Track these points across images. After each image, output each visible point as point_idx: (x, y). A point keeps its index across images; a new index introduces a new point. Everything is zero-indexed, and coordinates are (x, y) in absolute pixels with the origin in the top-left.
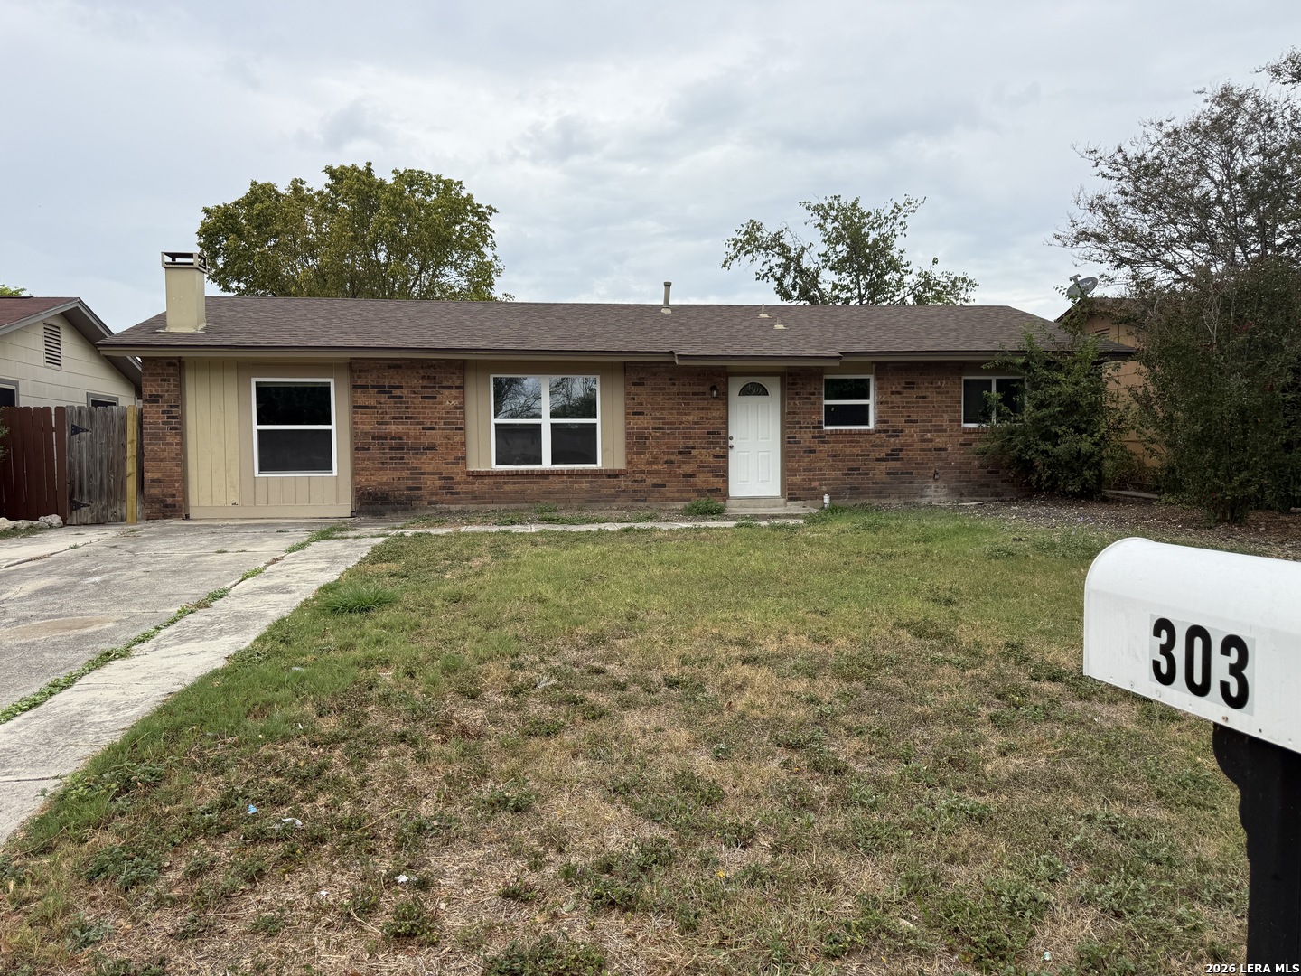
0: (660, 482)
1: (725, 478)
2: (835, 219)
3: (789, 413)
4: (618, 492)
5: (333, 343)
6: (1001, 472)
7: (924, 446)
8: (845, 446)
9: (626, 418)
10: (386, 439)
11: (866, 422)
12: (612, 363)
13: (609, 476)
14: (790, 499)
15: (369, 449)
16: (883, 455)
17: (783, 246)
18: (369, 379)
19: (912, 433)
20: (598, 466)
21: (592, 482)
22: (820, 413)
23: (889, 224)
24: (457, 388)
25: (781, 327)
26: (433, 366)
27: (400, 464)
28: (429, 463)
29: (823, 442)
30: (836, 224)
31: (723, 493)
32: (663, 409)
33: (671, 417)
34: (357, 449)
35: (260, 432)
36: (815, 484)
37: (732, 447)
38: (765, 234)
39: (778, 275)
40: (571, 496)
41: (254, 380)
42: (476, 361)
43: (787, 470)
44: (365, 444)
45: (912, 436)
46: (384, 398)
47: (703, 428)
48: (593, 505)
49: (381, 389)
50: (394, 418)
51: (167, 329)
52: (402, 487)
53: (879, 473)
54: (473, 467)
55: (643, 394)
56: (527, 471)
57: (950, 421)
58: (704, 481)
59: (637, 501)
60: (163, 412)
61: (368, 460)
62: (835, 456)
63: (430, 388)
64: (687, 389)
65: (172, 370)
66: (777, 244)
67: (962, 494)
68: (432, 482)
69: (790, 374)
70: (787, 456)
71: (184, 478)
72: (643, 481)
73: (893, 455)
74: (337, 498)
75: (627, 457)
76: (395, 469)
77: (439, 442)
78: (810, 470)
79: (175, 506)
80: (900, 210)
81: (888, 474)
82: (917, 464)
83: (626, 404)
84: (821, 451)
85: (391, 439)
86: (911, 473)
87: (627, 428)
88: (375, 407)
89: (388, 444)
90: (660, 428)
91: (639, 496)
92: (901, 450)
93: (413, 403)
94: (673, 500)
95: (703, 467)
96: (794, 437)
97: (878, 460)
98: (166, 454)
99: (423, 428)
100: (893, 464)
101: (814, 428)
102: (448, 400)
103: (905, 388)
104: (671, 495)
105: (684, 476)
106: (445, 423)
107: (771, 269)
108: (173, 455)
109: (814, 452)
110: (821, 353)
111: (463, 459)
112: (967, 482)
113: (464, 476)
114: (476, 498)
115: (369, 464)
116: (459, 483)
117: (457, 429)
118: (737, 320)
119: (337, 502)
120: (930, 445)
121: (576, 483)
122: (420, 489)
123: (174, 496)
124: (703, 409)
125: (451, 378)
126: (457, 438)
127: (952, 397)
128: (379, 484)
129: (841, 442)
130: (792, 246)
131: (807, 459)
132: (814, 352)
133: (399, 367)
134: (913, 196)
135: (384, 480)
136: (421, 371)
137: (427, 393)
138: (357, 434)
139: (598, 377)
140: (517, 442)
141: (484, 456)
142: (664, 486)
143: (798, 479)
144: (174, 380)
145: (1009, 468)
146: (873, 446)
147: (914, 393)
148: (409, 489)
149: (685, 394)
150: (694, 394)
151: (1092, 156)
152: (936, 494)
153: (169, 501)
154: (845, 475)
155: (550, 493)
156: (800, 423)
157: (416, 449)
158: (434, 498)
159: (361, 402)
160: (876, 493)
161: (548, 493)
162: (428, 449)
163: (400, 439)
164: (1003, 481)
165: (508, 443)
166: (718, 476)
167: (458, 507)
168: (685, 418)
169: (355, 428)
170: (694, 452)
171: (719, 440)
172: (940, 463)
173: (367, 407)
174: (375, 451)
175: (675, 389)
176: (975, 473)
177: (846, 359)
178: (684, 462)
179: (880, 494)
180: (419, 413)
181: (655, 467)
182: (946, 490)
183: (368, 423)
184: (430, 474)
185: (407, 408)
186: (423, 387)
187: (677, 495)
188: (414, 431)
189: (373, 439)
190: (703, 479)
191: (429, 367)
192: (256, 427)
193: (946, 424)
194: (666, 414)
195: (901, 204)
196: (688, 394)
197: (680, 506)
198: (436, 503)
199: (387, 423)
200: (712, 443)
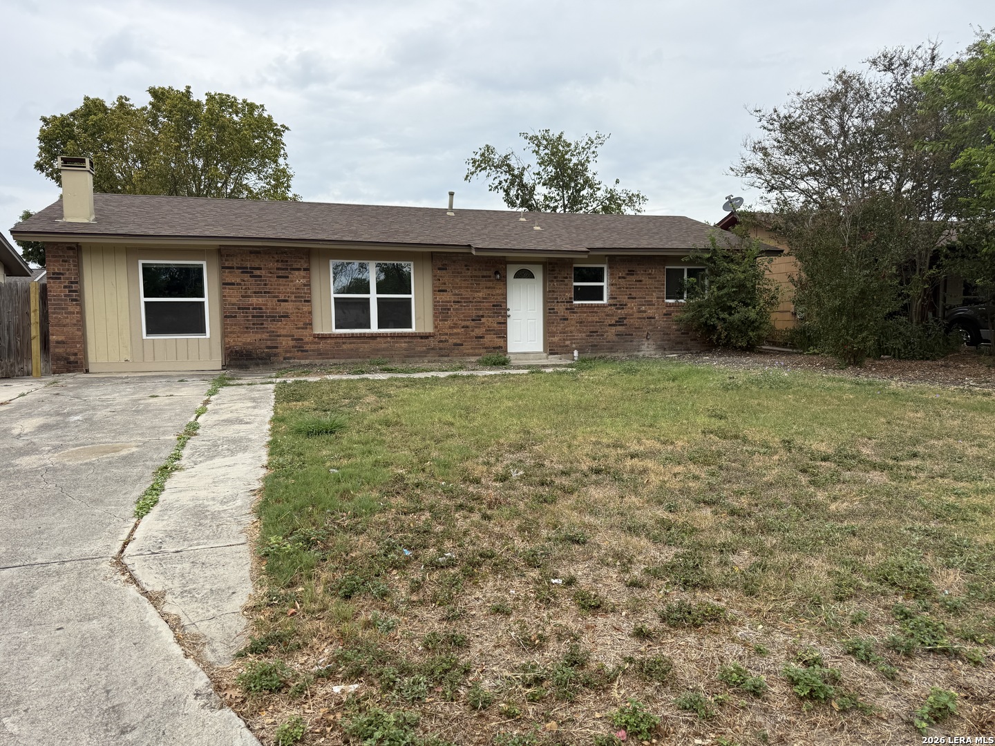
0: (459, 342)
1: (505, 338)
2: (546, 147)
3: (550, 291)
4: (428, 349)
5: (207, 233)
6: (690, 333)
7: (640, 315)
8: (588, 316)
9: (434, 294)
10: (249, 309)
11: (601, 299)
12: (423, 252)
13: (422, 337)
14: (551, 354)
15: (235, 317)
16: (613, 322)
17: (509, 166)
18: (235, 262)
19: (633, 306)
20: (413, 330)
21: (409, 342)
22: (570, 292)
23: (585, 152)
24: (305, 270)
25: (538, 228)
26: (285, 253)
27: (261, 328)
28: (284, 328)
29: (574, 313)
30: (546, 151)
31: (503, 349)
32: (460, 288)
33: (466, 293)
34: (226, 317)
35: (146, 303)
36: (568, 343)
37: (509, 316)
38: (497, 156)
39: (505, 187)
40: (393, 352)
41: (141, 262)
42: (319, 249)
43: (548, 333)
44: (233, 312)
45: (632, 308)
46: (247, 277)
47: (490, 302)
48: (410, 359)
49: (244, 270)
50: (255, 293)
51: (64, 220)
52: (263, 346)
53: (611, 333)
54: (318, 331)
55: (446, 276)
56: (360, 334)
57: (658, 298)
58: (491, 341)
59: (443, 356)
60: (65, 287)
61: (235, 325)
62: (581, 323)
63: (283, 269)
64: (477, 273)
65: (71, 253)
66: (505, 164)
67: (665, 349)
68: (286, 343)
69: (550, 263)
70: (548, 323)
71: (83, 340)
72: (446, 341)
73: (620, 322)
74: (211, 355)
75: (434, 323)
76: (257, 333)
77: (291, 311)
78: (564, 333)
79: (77, 362)
80: (592, 142)
81: (617, 335)
82: (636, 328)
83: (433, 284)
84: (572, 319)
85: (253, 309)
86: (632, 335)
87: (435, 302)
88: (240, 284)
89: (251, 313)
90: (458, 302)
91: (443, 352)
92: (625, 318)
93: (270, 281)
94: (468, 355)
95: (490, 330)
96: (553, 309)
97: (610, 325)
98: (68, 321)
99: (279, 301)
100: (620, 328)
101: (567, 302)
102: (298, 279)
103: (628, 274)
104: (467, 351)
105: (476, 337)
106: (295, 297)
107: (500, 183)
108: (75, 321)
109: (567, 319)
110: (574, 248)
111: (309, 324)
112: (668, 340)
113: (311, 338)
114: (321, 354)
115: (236, 329)
116: (307, 343)
117: (305, 301)
118: (505, 223)
119: (211, 358)
120: (644, 315)
121: (397, 343)
122: (276, 347)
123: (76, 354)
124: (489, 288)
125: (300, 262)
126: (305, 309)
127: (658, 281)
128: (244, 344)
129: (585, 313)
130: (516, 166)
131: (562, 325)
132: (569, 247)
133: (258, 252)
134: (602, 133)
135: (248, 341)
136: (276, 256)
137: (281, 273)
138: (226, 304)
139: (412, 263)
140: (351, 312)
141: (326, 322)
142: (462, 345)
143: (556, 339)
144: (73, 261)
145: (696, 330)
146: (607, 315)
147: (634, 278)
148: (268, 347)
149: (476, 276)
150: (483, 277)
151: (758, 114)
152: (648, 349)
153: (72, 358)
154: (588, 336)
155: (378, 350)
156: (557, 298)
157: (273, 317)
158: (288, 355)
159: (228, 280)
160: (609, 349)
161: (376, 351)
162: (283, 317)
163: (261, 309)
164: (691, 340)
165: (344, 313)
166: (500, 337)
167: (307, 362)
168: (477, 295)
169: (224, 300)
170: (483, 320)
171: (500, 310)
172: (651, 328)
173: (233, 284)
174: (240, 317)
175: (469, 273)
176: (673, 334)
177: (591, 253)
178: (476, 327)
179: (611, 350)
180: (275, 289)
181: (455, 331)
182: (654, 347)
183: (235, 297)
184: (286, 336)
185: (265, 285)
186: (278, 269)
187: (471, 351)
188: (272, 303)
189: (239, 309)
190: (490, 339)
191: (282, 253)
192: (143, 300)
193: (655, 300)
194: (463, 291)
195: (593, 138)
196: (479, 277)
197: (473, 359)
198: (289, 358)
199: (249, 297)
200: (496, 313)
